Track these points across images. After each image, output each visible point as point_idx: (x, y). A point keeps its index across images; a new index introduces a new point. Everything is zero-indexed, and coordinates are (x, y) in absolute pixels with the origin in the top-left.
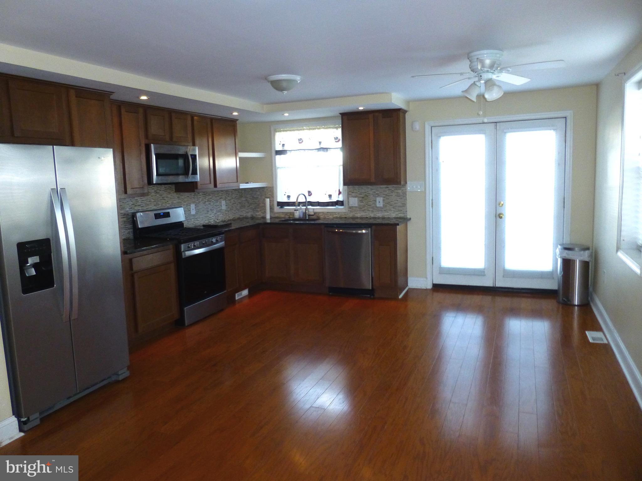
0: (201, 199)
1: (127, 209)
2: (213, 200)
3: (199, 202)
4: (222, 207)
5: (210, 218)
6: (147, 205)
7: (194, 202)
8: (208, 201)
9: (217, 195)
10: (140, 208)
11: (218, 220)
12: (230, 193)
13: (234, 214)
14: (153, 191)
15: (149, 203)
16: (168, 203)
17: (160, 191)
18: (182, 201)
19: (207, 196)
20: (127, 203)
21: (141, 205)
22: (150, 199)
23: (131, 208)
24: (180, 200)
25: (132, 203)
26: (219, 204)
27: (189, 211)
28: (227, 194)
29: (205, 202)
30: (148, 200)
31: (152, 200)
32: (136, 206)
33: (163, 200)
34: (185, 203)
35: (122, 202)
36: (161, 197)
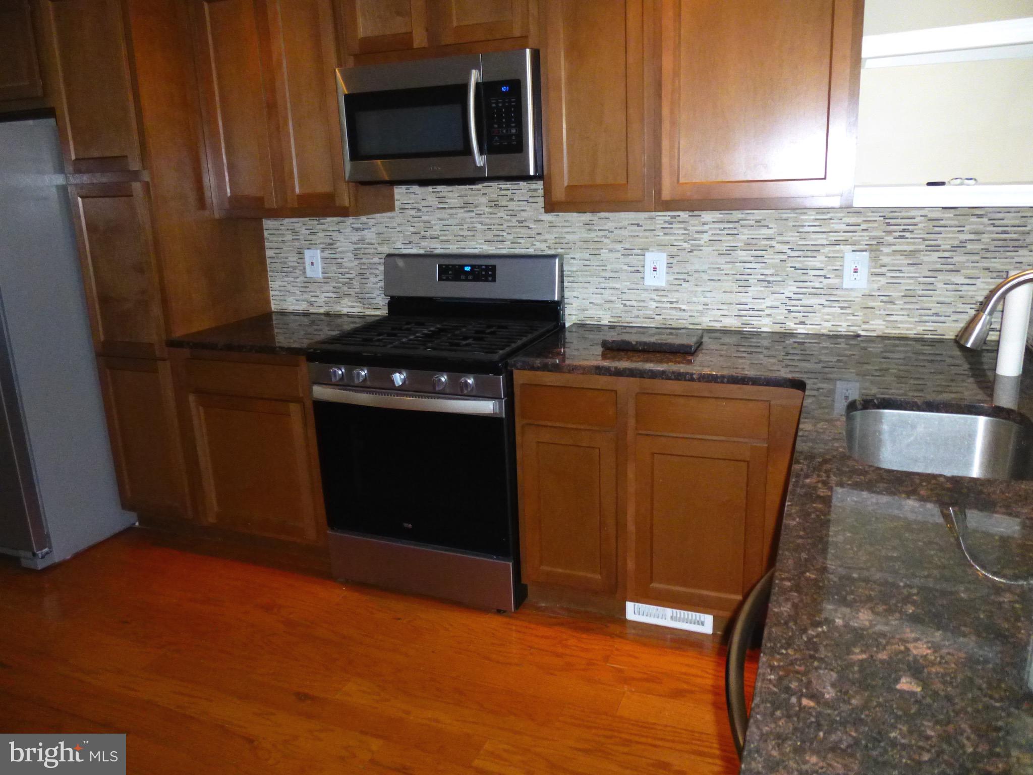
0: (706, 237)
1: (399, 245)
2: (785, 248)
3: (698, 248)
4: (840, 277)
5: (753, 309)
6: (459, 238)
7: (661, 246)
8: (749, 245)
9: (813, 229)
10: (438, 246)
11: (803, 323)
12: (920, 225)
13: (937, 314)
14: (484, 200)
15: (470, 233)
16: (538, 237)
17: (512, 200)
18: (605, 237)
19: (741, 230)
20: (398, 229)
21: (441, 238)
22: (472, 223)
23: (410, 242)
24: (593, 235)
25: (412, 229)
26: (819, 265)
27: (638, 271)
28: (889, 224)
29: (734, 248)
30: (465, 227)
31: (479, 226)
32: (424, 237)
33: (523, 231)
34: (618, 247)
35: (384, 225)
36: (514, 219)
